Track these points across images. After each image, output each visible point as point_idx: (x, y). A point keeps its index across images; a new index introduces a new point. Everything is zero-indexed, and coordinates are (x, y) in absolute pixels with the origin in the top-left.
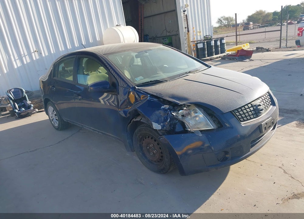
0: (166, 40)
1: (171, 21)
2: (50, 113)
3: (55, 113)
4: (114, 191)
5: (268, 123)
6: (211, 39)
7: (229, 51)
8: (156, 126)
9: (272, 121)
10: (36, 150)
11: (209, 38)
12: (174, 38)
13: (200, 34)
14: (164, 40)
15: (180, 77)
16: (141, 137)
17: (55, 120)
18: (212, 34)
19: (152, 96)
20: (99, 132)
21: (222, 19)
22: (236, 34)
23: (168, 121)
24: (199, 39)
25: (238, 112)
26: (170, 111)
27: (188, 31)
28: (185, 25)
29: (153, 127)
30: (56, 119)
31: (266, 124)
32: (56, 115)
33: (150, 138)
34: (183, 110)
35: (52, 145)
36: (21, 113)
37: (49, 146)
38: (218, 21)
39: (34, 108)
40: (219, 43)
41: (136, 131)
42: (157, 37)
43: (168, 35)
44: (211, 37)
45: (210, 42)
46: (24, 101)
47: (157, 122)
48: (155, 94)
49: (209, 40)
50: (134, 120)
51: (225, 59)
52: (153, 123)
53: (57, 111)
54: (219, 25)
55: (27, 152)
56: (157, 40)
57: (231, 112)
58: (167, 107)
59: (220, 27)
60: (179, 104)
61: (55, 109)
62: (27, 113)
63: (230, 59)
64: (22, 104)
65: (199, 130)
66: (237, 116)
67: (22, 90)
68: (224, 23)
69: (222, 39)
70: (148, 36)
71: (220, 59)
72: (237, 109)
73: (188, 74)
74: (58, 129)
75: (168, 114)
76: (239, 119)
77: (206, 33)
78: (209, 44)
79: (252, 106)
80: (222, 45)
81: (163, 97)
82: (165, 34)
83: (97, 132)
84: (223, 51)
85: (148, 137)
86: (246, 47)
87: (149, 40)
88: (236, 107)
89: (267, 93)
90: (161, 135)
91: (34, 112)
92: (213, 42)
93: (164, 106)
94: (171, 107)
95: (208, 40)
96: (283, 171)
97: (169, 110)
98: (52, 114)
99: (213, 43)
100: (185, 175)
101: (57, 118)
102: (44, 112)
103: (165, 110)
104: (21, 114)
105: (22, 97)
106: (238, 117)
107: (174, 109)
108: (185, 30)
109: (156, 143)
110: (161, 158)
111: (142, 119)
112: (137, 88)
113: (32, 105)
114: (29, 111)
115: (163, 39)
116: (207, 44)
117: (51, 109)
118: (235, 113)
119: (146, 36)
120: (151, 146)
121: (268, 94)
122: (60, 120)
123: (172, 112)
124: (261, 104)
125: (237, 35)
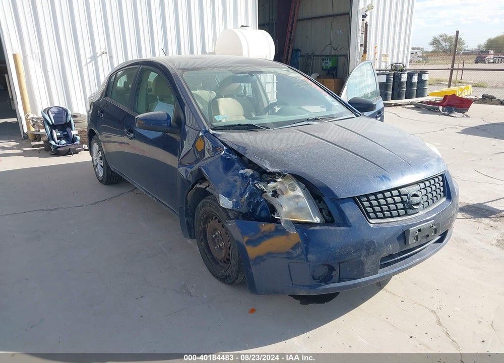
0: (328, 61)
1: (341, 31)
2: (94, 155)
3: (100, 155)
4: (142, 297)
5: (423, 229)
6: (402, 70)
7: (432, 95)
8: (225, 202)
9: (434, 227)
10: (55, 209)
11: (399, 68)
12: (341, 59)
13: (386, 59)
14: (325, 61)
15: (294, 125)
16: (205, 216)
17: (99, 166)
18: (406, 63)
19: (230, 150)
20: (153, 196)
21: (441, 39)
22: (453, 66)
23: (246, 196)
24: (383, 67)
25: (369, 201)
26: (253, 181)
27: (365, 52)
28: (361, 40)
29: (220, 202)
30: (101, 166)
31: (419, 230)
32: (101, 158)
33: (217, 220)
34: (276, 181)
35: (83, 206)
36: (59, 147)
37: (78, 207)
38: (434, 42)
39: (82, 143)
40: (415, 79)
41: (199, 205)
42: (314, 56)
43: (332, 54)
44: (404, 67)
45: (401, 75)
46: (68, 129)
47: (228, 195)
48: (235, 148)
49: (399, 71)
50: (198, 186)
51: (420, 108)
52: (221, 196)
53: (103, 153)
54: (434, 48)
55: (43, 210)
56: (313, 59)
57: (353, 198)
58: (249, 172)
59: (434, 52)
60: (268, 170)
61: (101, 149)
62: (67, 148)
63: (429, 110)
64: (64, 133)
65: (292, 221)
66: (365, 208)
67: (67, 112)
68: (444, 45)
69: (421, 73)
70: (300, 51)
71: (413, 106)
72: (367, 196)
73: (309, 123)
74: (101, 181)
75: (248, 185)
76: (368, 213)
77: (398, 59)
78: (397, 78)
79: (400, 195)
80: (421, 82)
81: (247, 153)
82: (327, 52)
83: (150, 196)
84: (420, 94)
85: (216, 219)
86: (465, 92)
87: (300, 58)
88: (364, 192)
89: (440, 176)
90: (232, 219)
91: (79, 149)
92: (406, 75)
93: (244, 170)
94: (257, 175)
95: (397, 71)
96: (435, 319)
97: (251, 179)
98: (97, 156)
99: (404, 77)
100: (257, 294)
101: (102, 164)
102: (88, 152)
103: (244, 177)
104: (58, 149)
105: (66, 123)
106: (366, 210)
107: (261, 178)
108: (360, 50)
109: (224, 230)
110: (228, 257)
111: (209, 186)
112: (211, 131)
113: (79, 138)
114: (72, 146)
115: (323, 60)
116: (393, 78)
117: (96, 147)
118: (361, 202)
119: (297, 52)
120: (217, 234)
121: (441, 178)
122: (106, 167)
123: (256, 182)
124: (419, 193)
125: (452, 70)
